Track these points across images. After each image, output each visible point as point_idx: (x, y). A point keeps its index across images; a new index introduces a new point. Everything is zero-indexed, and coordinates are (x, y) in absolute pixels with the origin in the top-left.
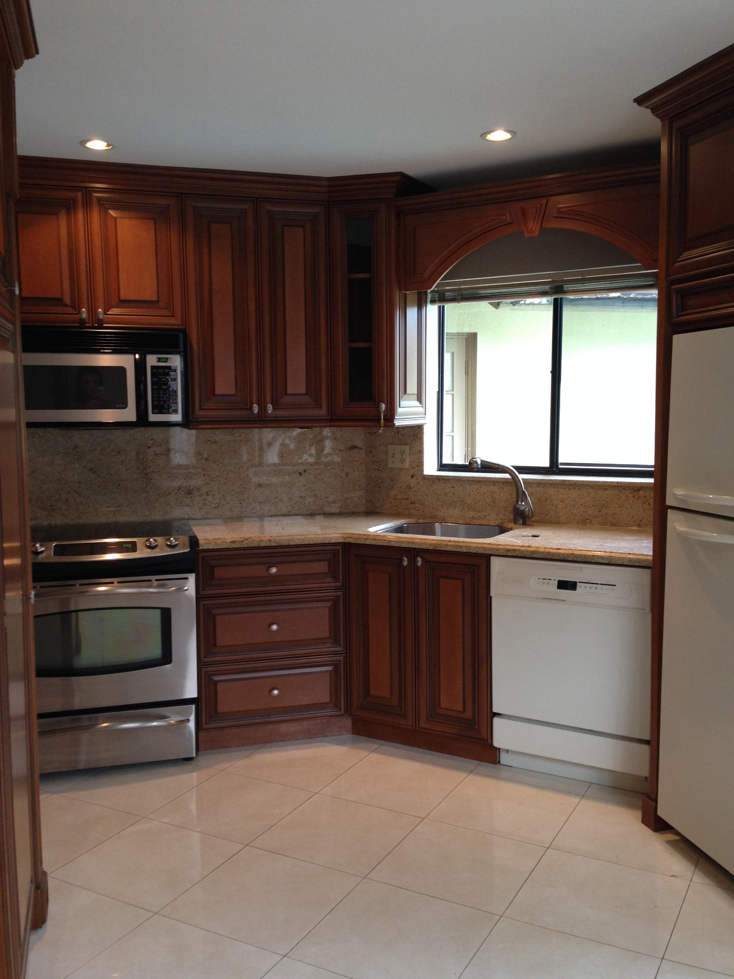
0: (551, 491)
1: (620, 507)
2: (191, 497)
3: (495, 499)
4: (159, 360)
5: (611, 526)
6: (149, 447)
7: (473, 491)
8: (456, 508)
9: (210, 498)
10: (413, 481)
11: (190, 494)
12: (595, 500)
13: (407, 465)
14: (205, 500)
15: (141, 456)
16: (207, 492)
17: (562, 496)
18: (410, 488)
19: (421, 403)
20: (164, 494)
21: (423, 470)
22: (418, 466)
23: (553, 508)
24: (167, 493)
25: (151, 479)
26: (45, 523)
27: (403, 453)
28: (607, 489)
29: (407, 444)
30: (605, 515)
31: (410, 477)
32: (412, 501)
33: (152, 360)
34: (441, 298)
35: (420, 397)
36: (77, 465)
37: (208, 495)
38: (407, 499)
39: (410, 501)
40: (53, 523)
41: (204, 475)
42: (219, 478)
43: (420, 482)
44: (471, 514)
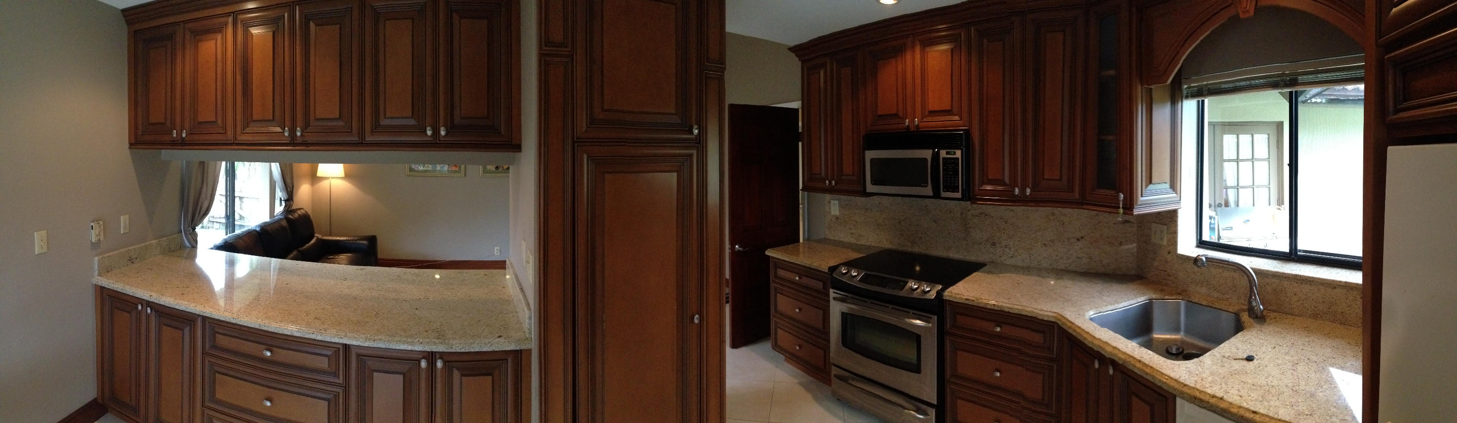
0: (1286, 283)
1: (1349, 307)
2: (995, 248)
3: (1236, 285)
4: (948, 153)
5: (1340, 324)
6: (969, 210)
7: (1217, 274)
8: (1202, 286)
9: (1007, 250)
10: (1169, 256)
11: (994, 245)
12: (1325, 297)
13: (1165, 242)
14: (1004, 250)
15: (964, 216)
16: (1005, 246)
17: (1295, 290)
18: (1167, 263)
19: (1174, 190)
20: (977, 243)
21: (1176, 249)
22: (1173, 245)
23: (1287, 300)
24: (979, 243)
25: (969, 232)
26: (910, 250)
27: (1162, 232)
28: (1335, 288)
29: (1165, 225)
30: (1335, 312)
31: (1167, 253)
32: (1168, 273)
33: (943, 154)
34: (1199, 93)
35: (1174, 184)
36: (927, 217)
37: (1006, 248)
38: (1165, 271)
39: (1167, 273)
40: (914, 250)
41: (1004, 233)
42: (1014, 237)
43: (1175, 259)
44: (1216, 294)
